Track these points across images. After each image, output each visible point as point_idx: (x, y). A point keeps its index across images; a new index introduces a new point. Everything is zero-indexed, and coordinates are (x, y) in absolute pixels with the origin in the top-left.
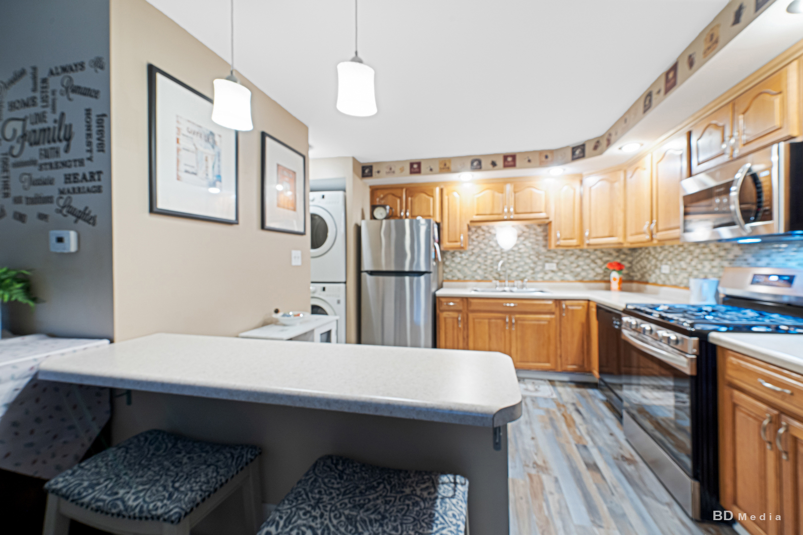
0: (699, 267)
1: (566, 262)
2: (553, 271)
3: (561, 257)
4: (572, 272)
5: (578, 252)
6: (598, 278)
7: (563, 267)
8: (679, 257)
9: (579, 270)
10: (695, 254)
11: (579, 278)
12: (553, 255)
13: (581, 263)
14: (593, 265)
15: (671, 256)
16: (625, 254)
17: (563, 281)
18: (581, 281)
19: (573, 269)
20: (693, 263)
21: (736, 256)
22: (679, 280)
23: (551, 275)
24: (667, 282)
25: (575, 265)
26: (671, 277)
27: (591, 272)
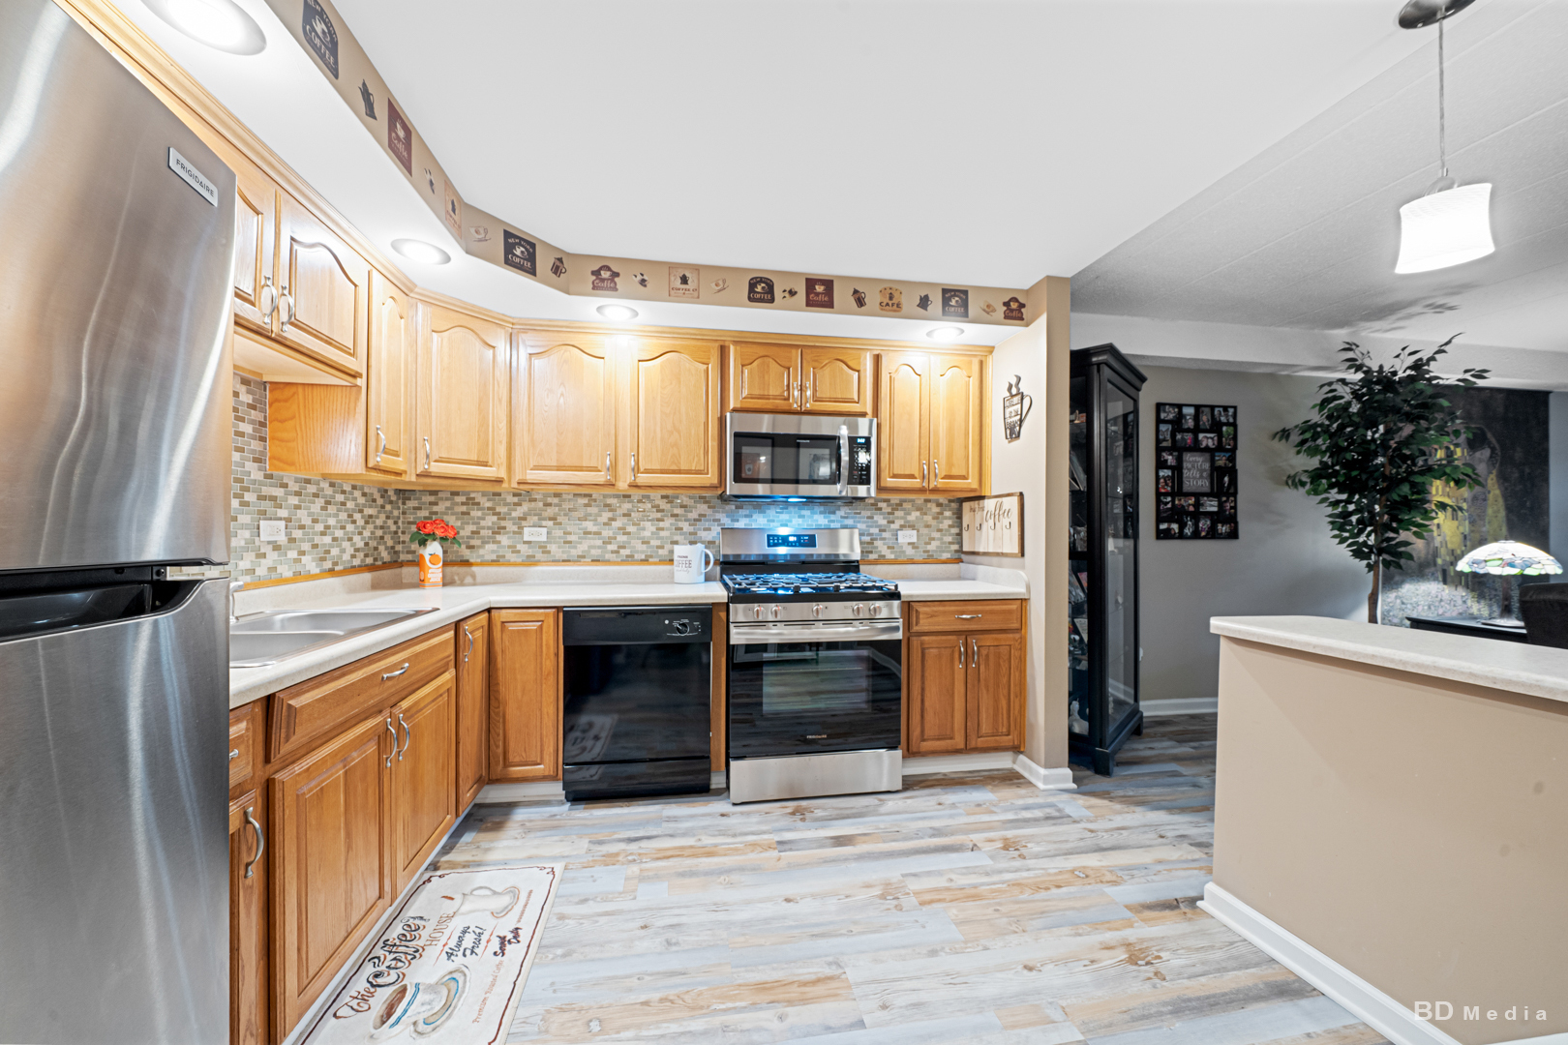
0: (631, 529)
1: (303, 516)
2: (276, 547)
3: (294, 500)
4: (315, 546)
5: (329, 491)
6: (356, 562)
7: (297, 534)
8: (575, 514)
9: (327, 539)
10: (619, 512)
11: (328, 565)
12: (279, 492)
13: (332, 522)
14: (350, 527)
15: (550, 511)
16: (391, 502)
17: (299, 577)
18: (331, 572)
19: (317, 540)
20: (616, 524)
21: (700, 515)
22: (574, 552)
23: (272, 557)
24: (539, 556)
25: (320, 527)
26: (553, 548)
27: (346, 544)
